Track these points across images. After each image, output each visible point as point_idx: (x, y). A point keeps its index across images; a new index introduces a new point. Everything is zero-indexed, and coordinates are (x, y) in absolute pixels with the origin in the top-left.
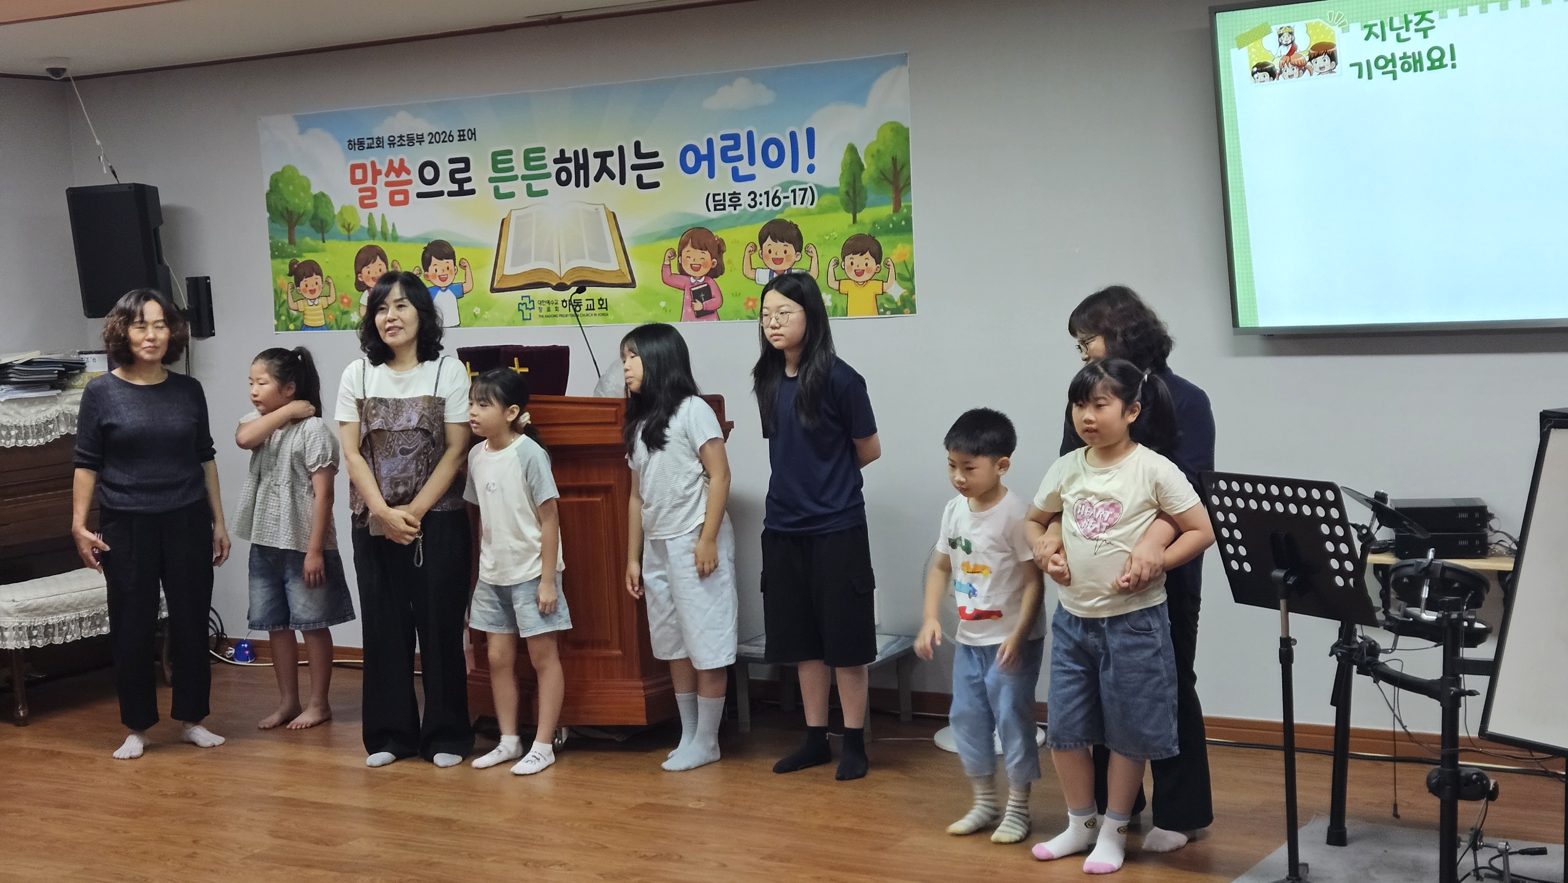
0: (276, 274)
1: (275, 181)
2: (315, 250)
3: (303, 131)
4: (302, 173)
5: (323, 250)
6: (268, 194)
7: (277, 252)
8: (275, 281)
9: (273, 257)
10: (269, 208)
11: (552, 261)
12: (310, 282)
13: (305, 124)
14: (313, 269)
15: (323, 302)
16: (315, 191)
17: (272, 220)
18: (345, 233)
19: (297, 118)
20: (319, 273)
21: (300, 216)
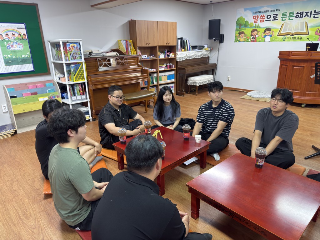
0: (236, 33)
1: (238, 19)
2: (244, 30)
3: (245, 11)
4: (244, 18)
5: (246, 30)
6: (237, 21)
7: (236, 30)
8: (235, 35)
9: (236, 31)
10: (237, 23)
11: (291, 31)
12: (242, 35)
13: (245, 10)
14: (243, 33)
15: (244, 38)
16: (245, 20)
17: (236, 25)
18: (250, 27)
19: (244, 9)
20: (244, 33)
21: (242, 25)
